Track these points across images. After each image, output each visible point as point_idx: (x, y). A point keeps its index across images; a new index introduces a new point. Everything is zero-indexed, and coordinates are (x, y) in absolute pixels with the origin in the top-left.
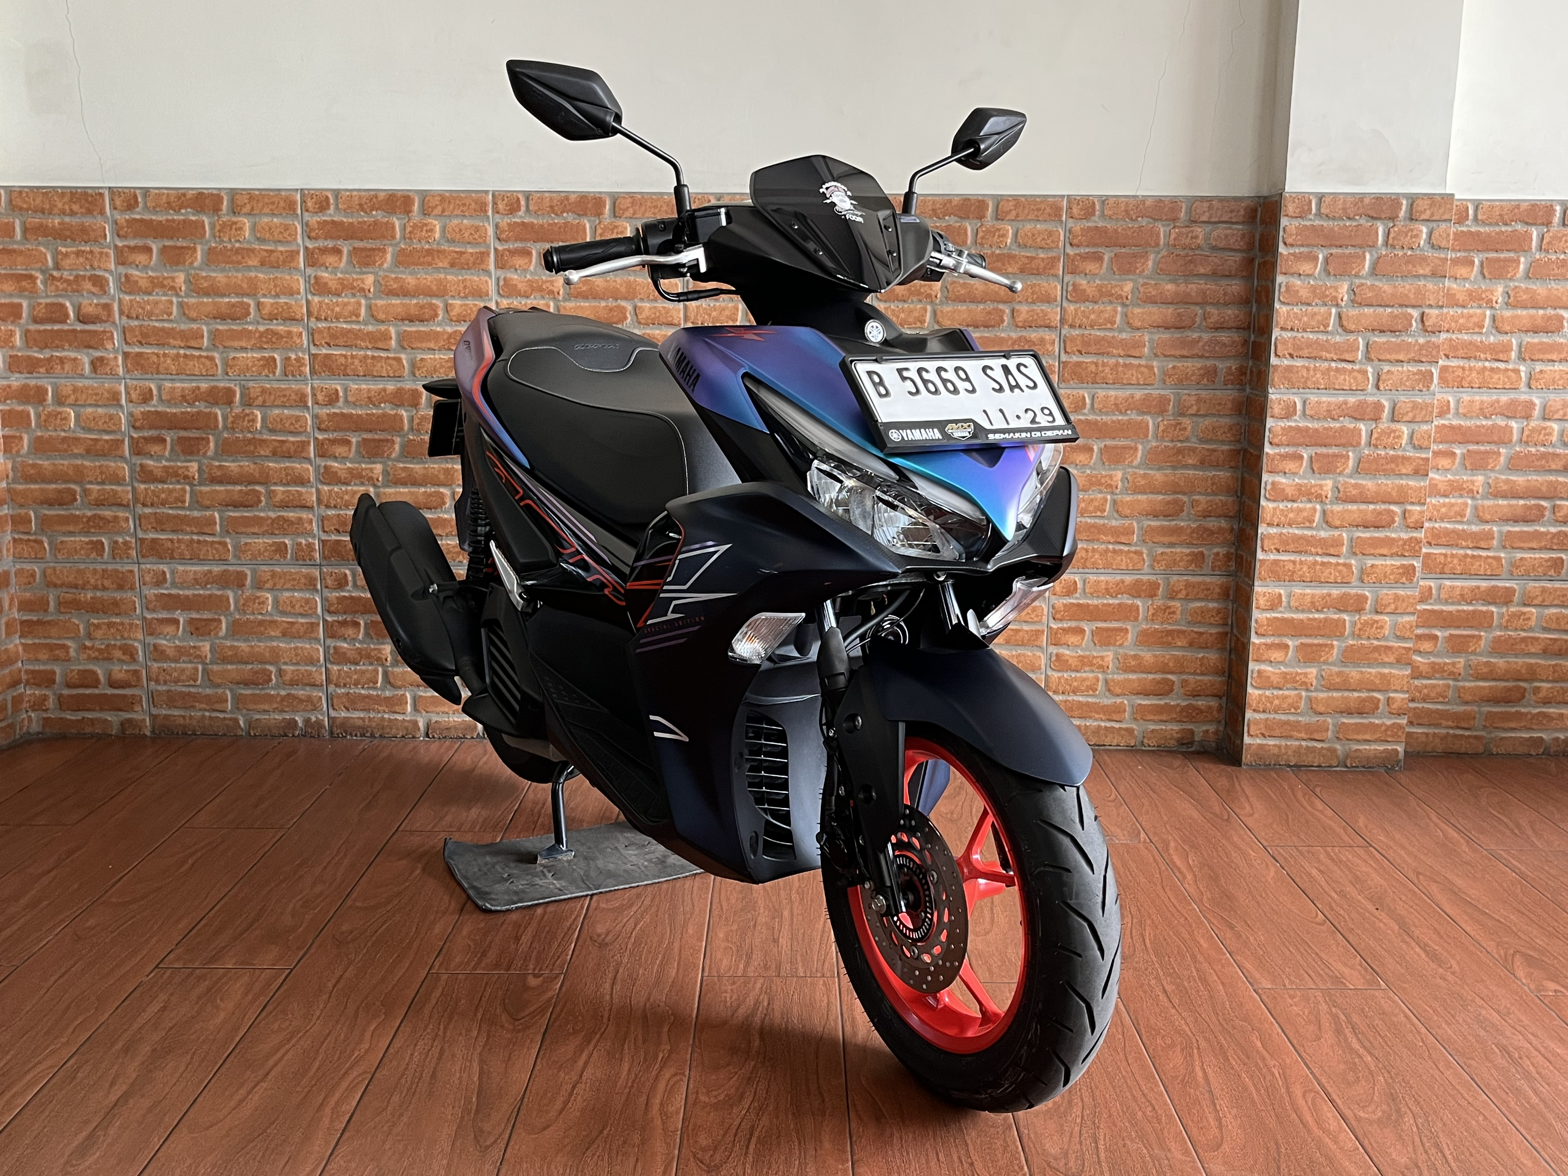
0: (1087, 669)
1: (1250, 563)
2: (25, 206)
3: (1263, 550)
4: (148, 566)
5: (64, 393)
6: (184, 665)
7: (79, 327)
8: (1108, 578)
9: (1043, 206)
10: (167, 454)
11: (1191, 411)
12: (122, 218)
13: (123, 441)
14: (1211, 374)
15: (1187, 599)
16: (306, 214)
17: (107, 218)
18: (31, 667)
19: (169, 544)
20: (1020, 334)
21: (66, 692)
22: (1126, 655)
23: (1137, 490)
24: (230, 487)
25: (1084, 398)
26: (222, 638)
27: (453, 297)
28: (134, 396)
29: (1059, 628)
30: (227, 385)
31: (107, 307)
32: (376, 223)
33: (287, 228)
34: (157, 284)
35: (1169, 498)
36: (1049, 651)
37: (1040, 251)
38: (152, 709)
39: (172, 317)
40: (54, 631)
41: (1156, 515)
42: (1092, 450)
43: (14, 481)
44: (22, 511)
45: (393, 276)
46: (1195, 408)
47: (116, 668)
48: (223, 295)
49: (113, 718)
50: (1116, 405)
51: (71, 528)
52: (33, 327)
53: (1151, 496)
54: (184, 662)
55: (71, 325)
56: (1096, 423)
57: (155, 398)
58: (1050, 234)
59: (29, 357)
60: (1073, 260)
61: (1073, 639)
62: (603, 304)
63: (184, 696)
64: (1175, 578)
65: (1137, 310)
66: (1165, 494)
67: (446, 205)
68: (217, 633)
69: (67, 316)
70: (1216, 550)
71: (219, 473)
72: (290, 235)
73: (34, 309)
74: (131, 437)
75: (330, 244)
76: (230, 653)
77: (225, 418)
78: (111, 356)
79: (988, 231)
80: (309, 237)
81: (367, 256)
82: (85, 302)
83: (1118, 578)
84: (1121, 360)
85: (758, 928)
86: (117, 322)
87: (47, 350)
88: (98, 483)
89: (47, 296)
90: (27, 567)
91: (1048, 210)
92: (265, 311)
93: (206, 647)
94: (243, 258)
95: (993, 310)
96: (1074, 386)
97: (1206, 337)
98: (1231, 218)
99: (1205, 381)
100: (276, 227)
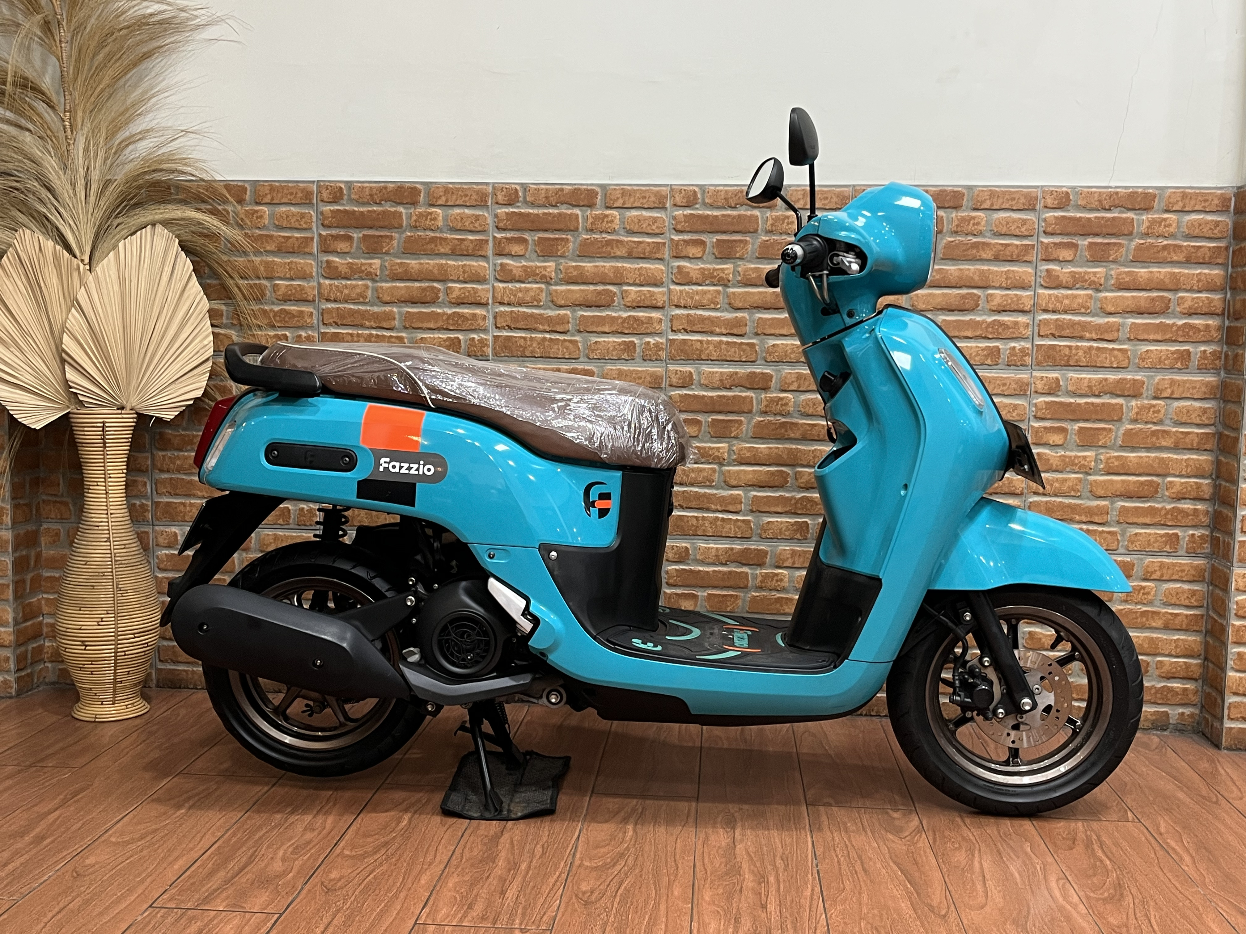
1: (1229, 544)
3: (1242, 532)
4: (162, 528)
9: (1017, 196)
10: (184, 423)
11: (1164, 395)
14: (1185, 358)
15: (1161, 580)
16: (320, 204)
18: (50, 621)
19: (182, 508)
20: (994, 318)
23: (1111, 471)
25: (1058, 379)
27: (453, 281)
32: (384, 212)
33: (303, 216)
35: (1143, 479)
37: (1014, 239)
38: (158, 663)
41: (1129, 497)
42: (1065, 430)
44: (52, 475)
45: (399, 261)
46: (1169, 391)
50: (1090, 387)
53: (1125, 478)
56: (1071, 403)
58: (1024, 222)
60: (1047, 248)
62: (592, 288)
64: (1150, 559)
65: (1110, 296)
66: (1139, 475)
67: (450, 195)
70: (1191, 532)
72: (306, 223)
75: (342, 231)
79: (963, 219)
80: (322, 225)
81: (376, 243)
84: (1095, 345)
85: (745, 892)
90: (53, 527)
91: (1023, 200)
92: (280, 293)
94: (262, 243)
95: (968, 294)
96: (1048, 368)
97: (1180, 322)
98: (1204, 207)
99: (1179, 365)
100: (293, 215)
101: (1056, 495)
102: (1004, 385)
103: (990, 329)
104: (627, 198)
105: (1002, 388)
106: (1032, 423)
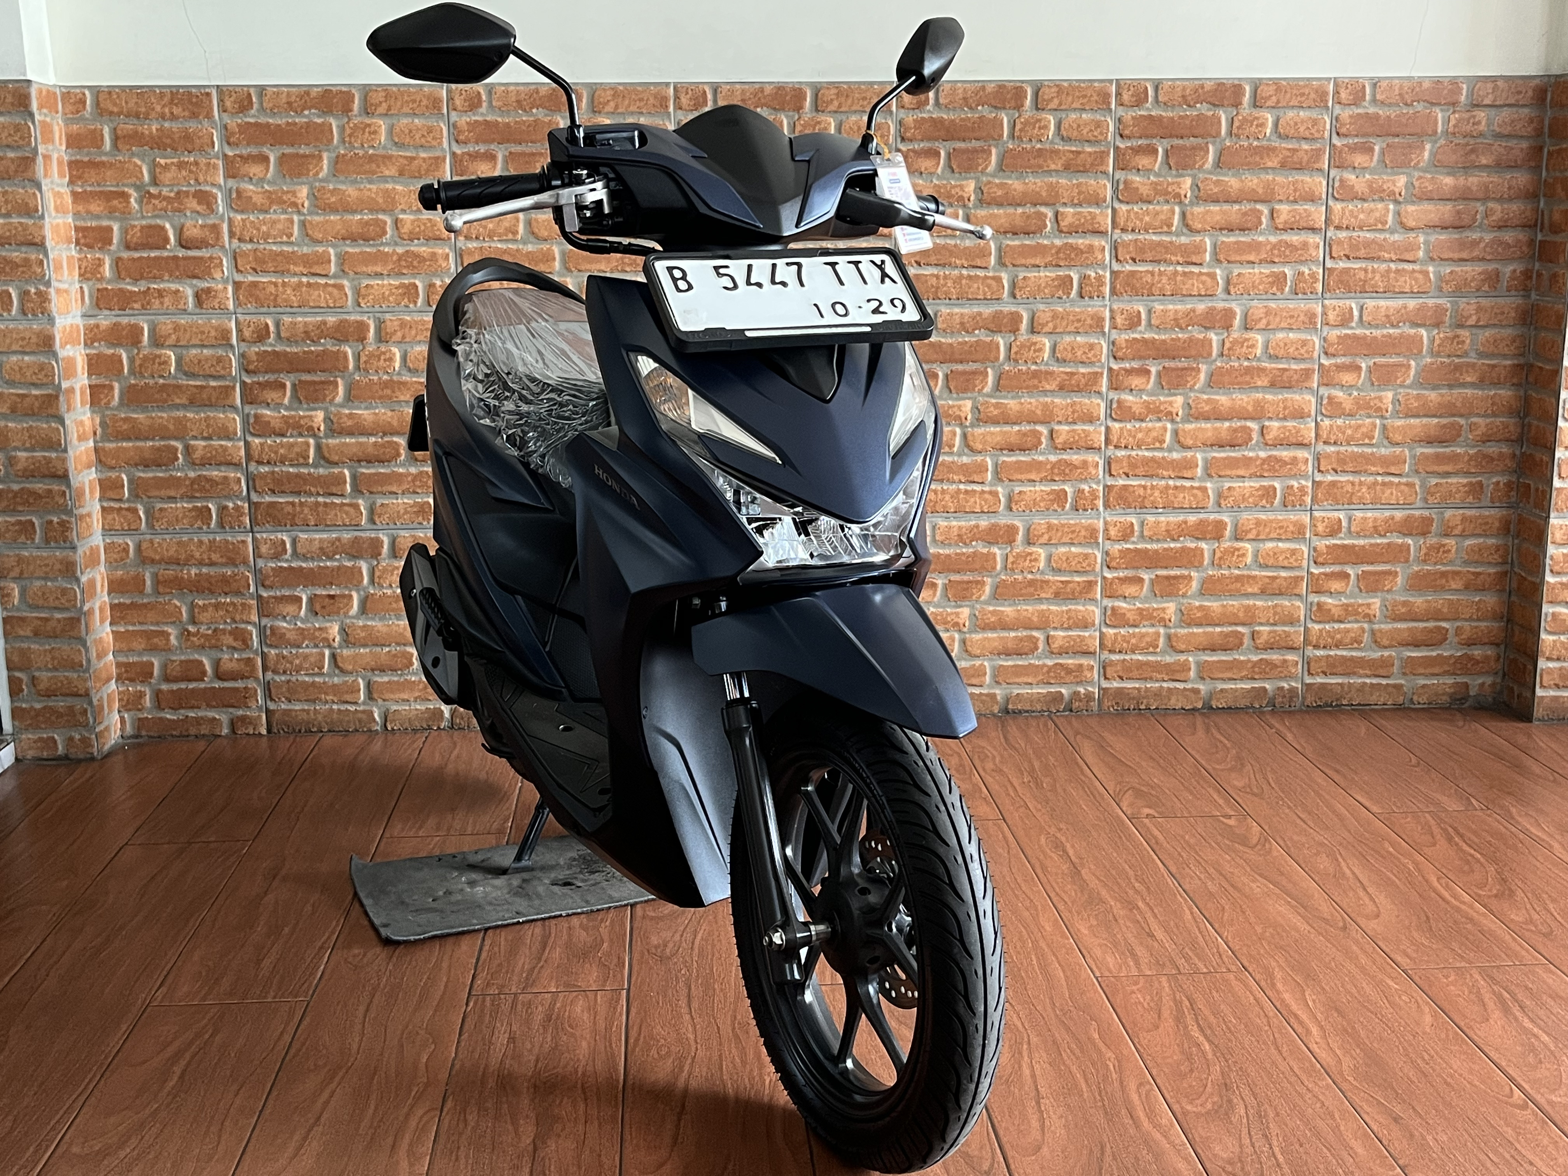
0: (1353, 618)
1: (1543, 492)
2: (116, 110)
3: (1560, 477)
4: (265, 536)
5: (163, 333)
6: (307, 651)
7: (181, 253)
8: (1377, 514)
9: (1306, 91)
10: (286, 401)
11: (1469, 323)
12: (234, 123)
13: (234, 388)
14: (1493, 279)
15: (1463, 535)
16: (453, 114)
17: (214, 122)
18: (124, 660)
19: (289, 509)
20: (1280, 238)
21: (164, 687)
22: (1395, 601)
23: (1410, 414)
24: (363, 439)
25: (1351, 309)
26: (353, 617)
28: (247, 333)
29: (1321, 574)
30: (358, 318)
31: (215, 229)
32: (537, 123)
33: (430, 130)
34: (274, 199)
35: (1444, 421)
36: (1310, 599)
37: (1303, 142)
38: (269, 703)
39: (293, 239)
40: (151, 616)
41: (1430, 442)
42: (1360, 368)
43: (102, 441)
44: (113, 475)
46: (1474, 318)
47: (226, 656)
48: (354, 212)
49: (223, 717)
50: (1387, 316)
51: (172, 493)
52: (125, 255)
53: (1425, 420)
54: (307, 646)
55: (171, 251)
56: (1365, 337)
57: (272, 335)
58: (1315, 122)
59: (121, 290)
60: (1340, 152)
61: (1336, 586)
63: (306, 686)
64: (1451, 512)
65: (1411, 208)
66: (1440, 416)
67: (620, 100)
68: (348, 611)
69: (167, 240)
70: (1494, 480)
71: (349, 423)
72: (434, 139)
73: (126, 232)
74: (243, 384)
75: (482, 148)
76: (363, 634)
77: (358, 357)
78: (220, 286)
79: (1245, 119)
80: (456, 140)
81: (528, 163)
82: (189, 223)
83: (1387, 514)
84: (1393, 266)
86: (227, 246)
87: (143, 282)
88: (204, 439)
89: (143, 217)
90: (119, 540)
91: (1313, 96)
92: (405, 230)
93: (334, 630)
94: (378, 167)
95: (1250, 210)
96: (1341, 295)
97: (1488, 237)
98: (1517, 101)
99: (1486, 288)
100: (418, 129)
101: (1349, 444)
102: (1292, 317)
103: (1276, 252)
104: (843, 99)
105: (1289, 321)
106: (1322, 361)
